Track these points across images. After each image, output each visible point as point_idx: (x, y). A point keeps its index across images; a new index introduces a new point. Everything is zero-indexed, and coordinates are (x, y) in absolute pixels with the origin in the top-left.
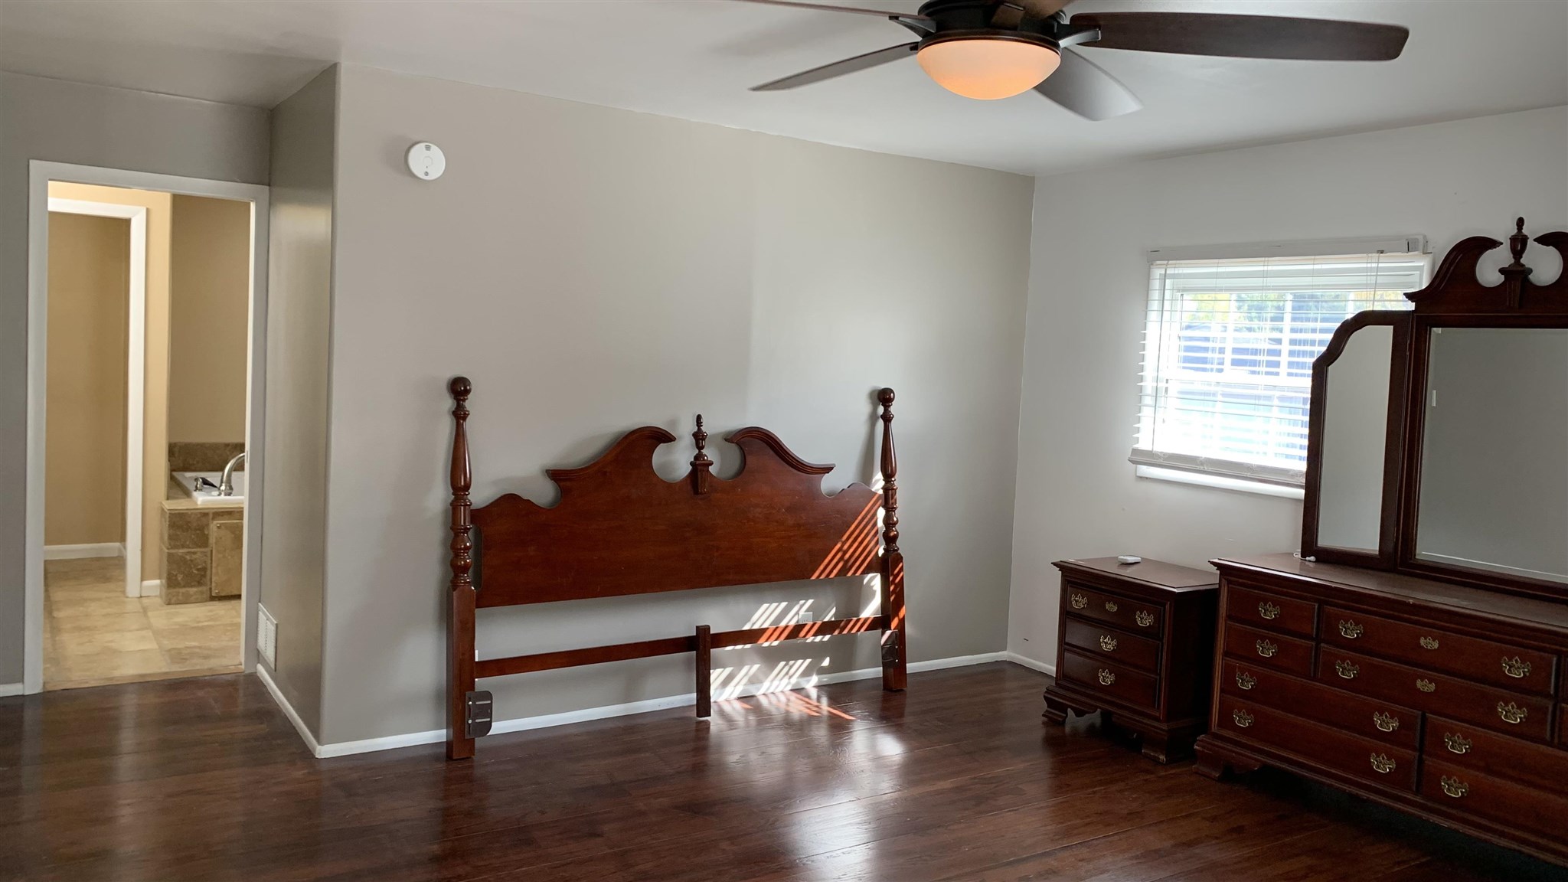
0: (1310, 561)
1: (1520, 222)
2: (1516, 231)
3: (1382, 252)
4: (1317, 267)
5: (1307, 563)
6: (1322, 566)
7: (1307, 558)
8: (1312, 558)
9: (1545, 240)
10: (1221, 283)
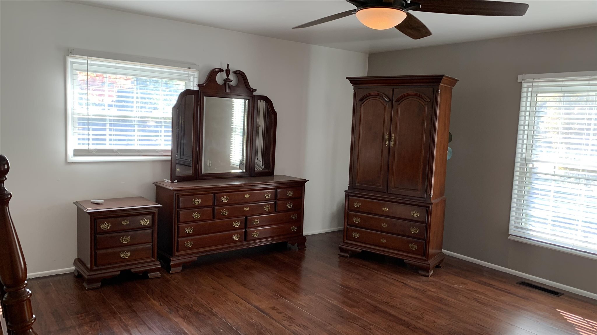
0: (175, 182)
1: (228, 65)
2: (227, 68)
3: (190, 68)
4: (164, 70)
5: (174, 183)
6: (180, 183)
7: (175, 181)
8: (176, 181)
9: (235, 72)
10: (119, 71)
